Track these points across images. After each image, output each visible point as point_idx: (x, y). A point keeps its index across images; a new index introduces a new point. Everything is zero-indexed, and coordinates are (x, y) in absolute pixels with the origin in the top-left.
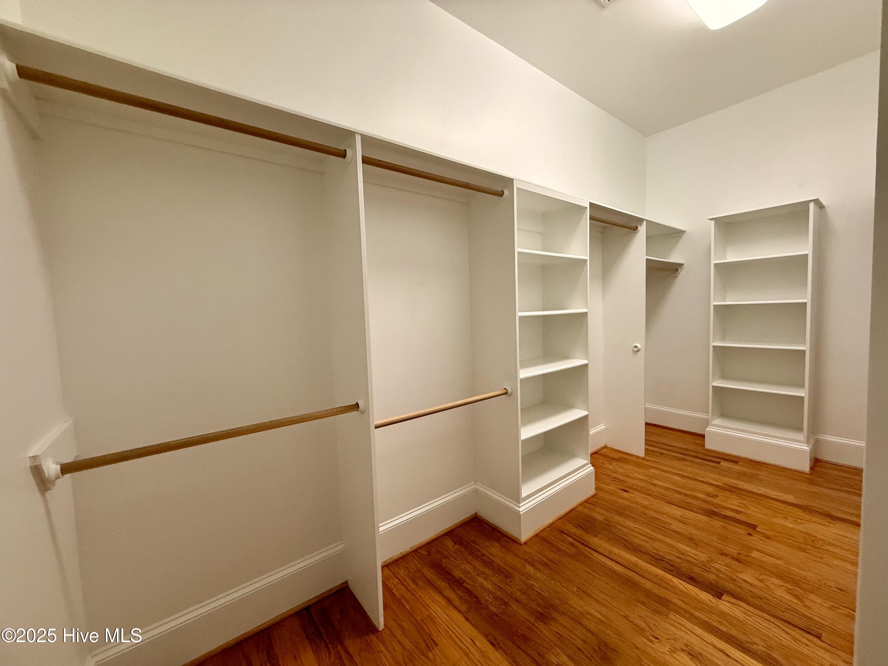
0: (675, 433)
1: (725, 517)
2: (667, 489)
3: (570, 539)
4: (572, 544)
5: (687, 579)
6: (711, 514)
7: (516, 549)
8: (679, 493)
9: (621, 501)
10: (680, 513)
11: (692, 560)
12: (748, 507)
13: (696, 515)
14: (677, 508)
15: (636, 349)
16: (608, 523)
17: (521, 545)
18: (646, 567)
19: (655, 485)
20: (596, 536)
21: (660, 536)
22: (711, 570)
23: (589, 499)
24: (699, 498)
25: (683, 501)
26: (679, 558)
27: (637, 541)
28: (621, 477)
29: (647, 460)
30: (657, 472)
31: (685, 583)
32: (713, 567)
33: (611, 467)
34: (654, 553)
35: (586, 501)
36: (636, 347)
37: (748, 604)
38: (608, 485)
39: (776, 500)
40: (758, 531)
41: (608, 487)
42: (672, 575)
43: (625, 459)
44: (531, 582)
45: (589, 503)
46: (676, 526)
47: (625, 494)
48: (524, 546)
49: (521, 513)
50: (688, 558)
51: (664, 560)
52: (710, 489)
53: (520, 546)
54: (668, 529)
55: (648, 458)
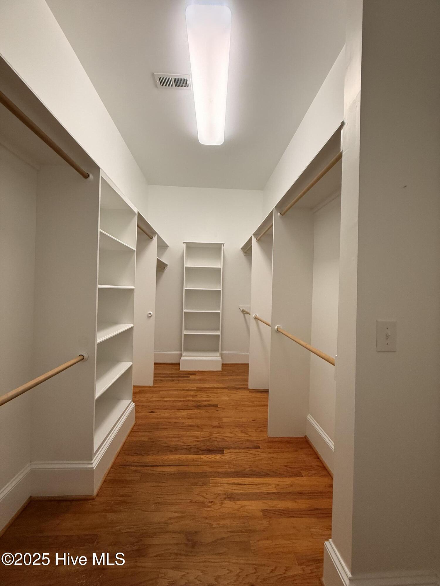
0: (163, 365)
1: (205, 406)
2: (174, 401)
3: (133, 468)
4: (136, 471)
5: (207, 452)
6: (198, 407)
7: (91, 506)
8: (180, 401)
9: (153, 420)
10: (186, 413)
11: (204, 439)
12: (210, 396)
13: (193, 410)
14: (183, 411)
15: (149, 315)
16: (152, 440)
17: (94, 499)
18: (186, 458)
19: (166, 401)
20: (149, 455)
21: (184, 433)
22: (213, 439)
23: (133, 429)
24: (190, 400)
25: (185, 405)
26: (198, 441)
27: (173, 443)
28: (145, 404)
29: (156, 387)
30: (164, 392)
31: (207, 455)
32: (214, 437)
33: (137, 399)
34: (185, 446)
35: (131, 432)
36: (150, 313)
37: (234, 449)
38: (140, 412)
39: (218, 388)
40: (219, 407)
41: (140, 414)
42: (199, 454)
43: (143, 390)
44: (118, 528)
45: (134, 432)
46: (188, 422)
47: (154, 415)
48: (97, 499)
49: (94, 469)
50: (202, 439)
51: (192, 447)
52: (192, 393)
53: (93, 501)
54: (185, 426)
55: (155, 385)
